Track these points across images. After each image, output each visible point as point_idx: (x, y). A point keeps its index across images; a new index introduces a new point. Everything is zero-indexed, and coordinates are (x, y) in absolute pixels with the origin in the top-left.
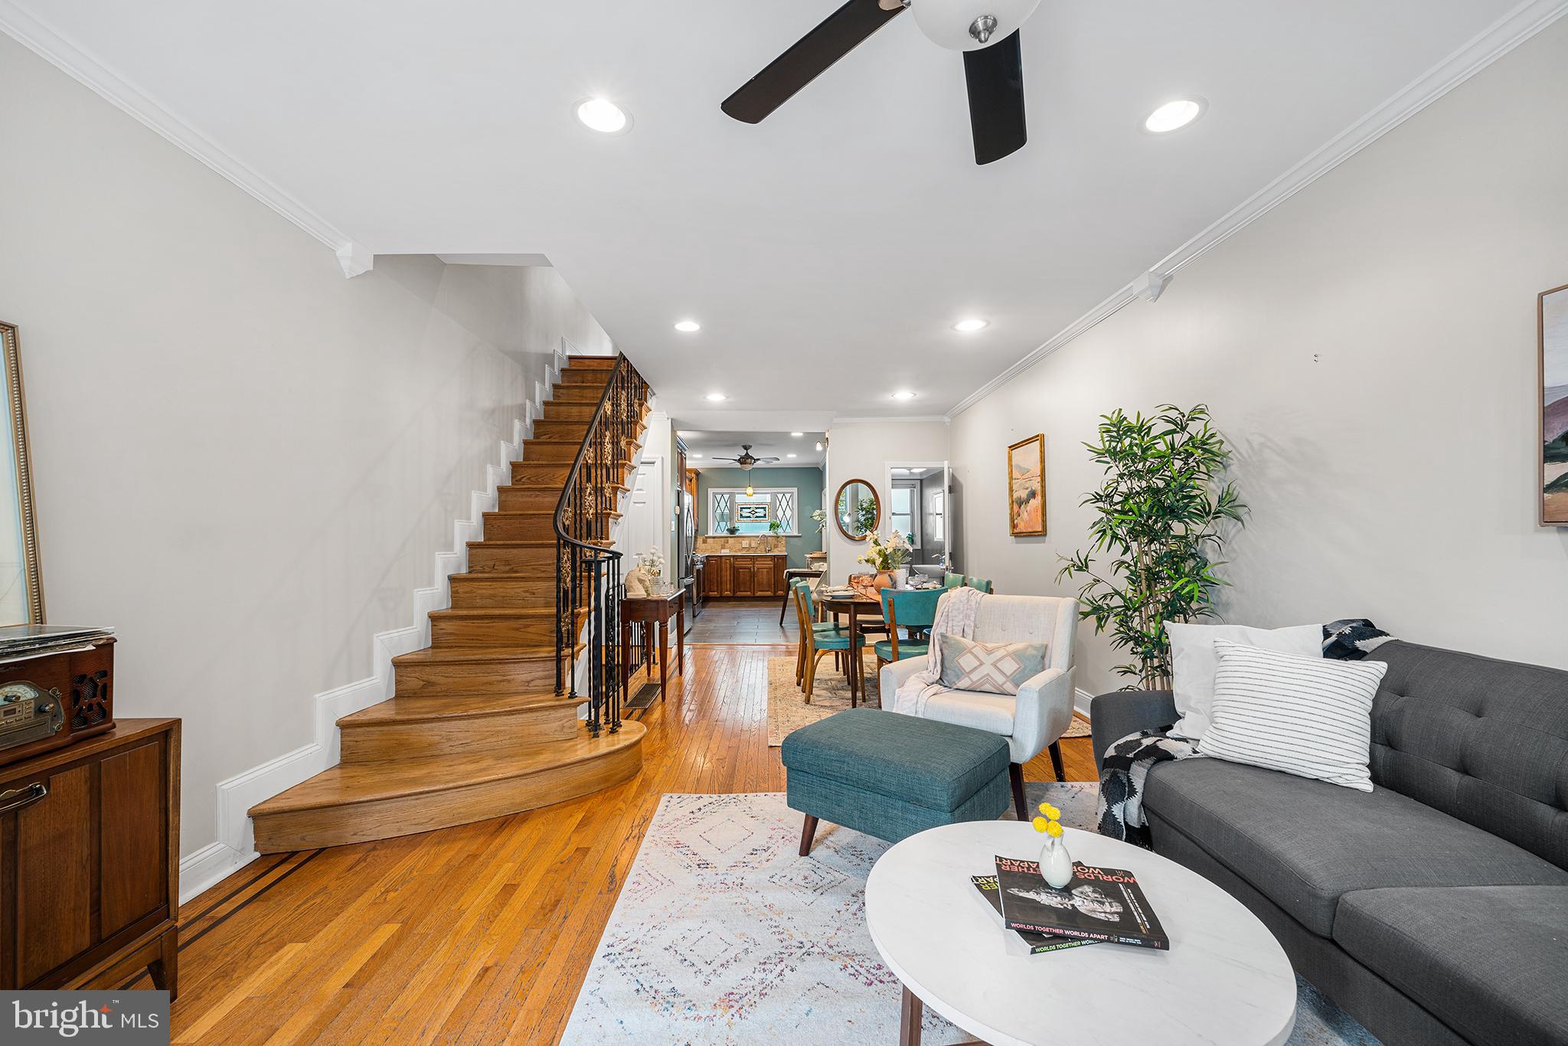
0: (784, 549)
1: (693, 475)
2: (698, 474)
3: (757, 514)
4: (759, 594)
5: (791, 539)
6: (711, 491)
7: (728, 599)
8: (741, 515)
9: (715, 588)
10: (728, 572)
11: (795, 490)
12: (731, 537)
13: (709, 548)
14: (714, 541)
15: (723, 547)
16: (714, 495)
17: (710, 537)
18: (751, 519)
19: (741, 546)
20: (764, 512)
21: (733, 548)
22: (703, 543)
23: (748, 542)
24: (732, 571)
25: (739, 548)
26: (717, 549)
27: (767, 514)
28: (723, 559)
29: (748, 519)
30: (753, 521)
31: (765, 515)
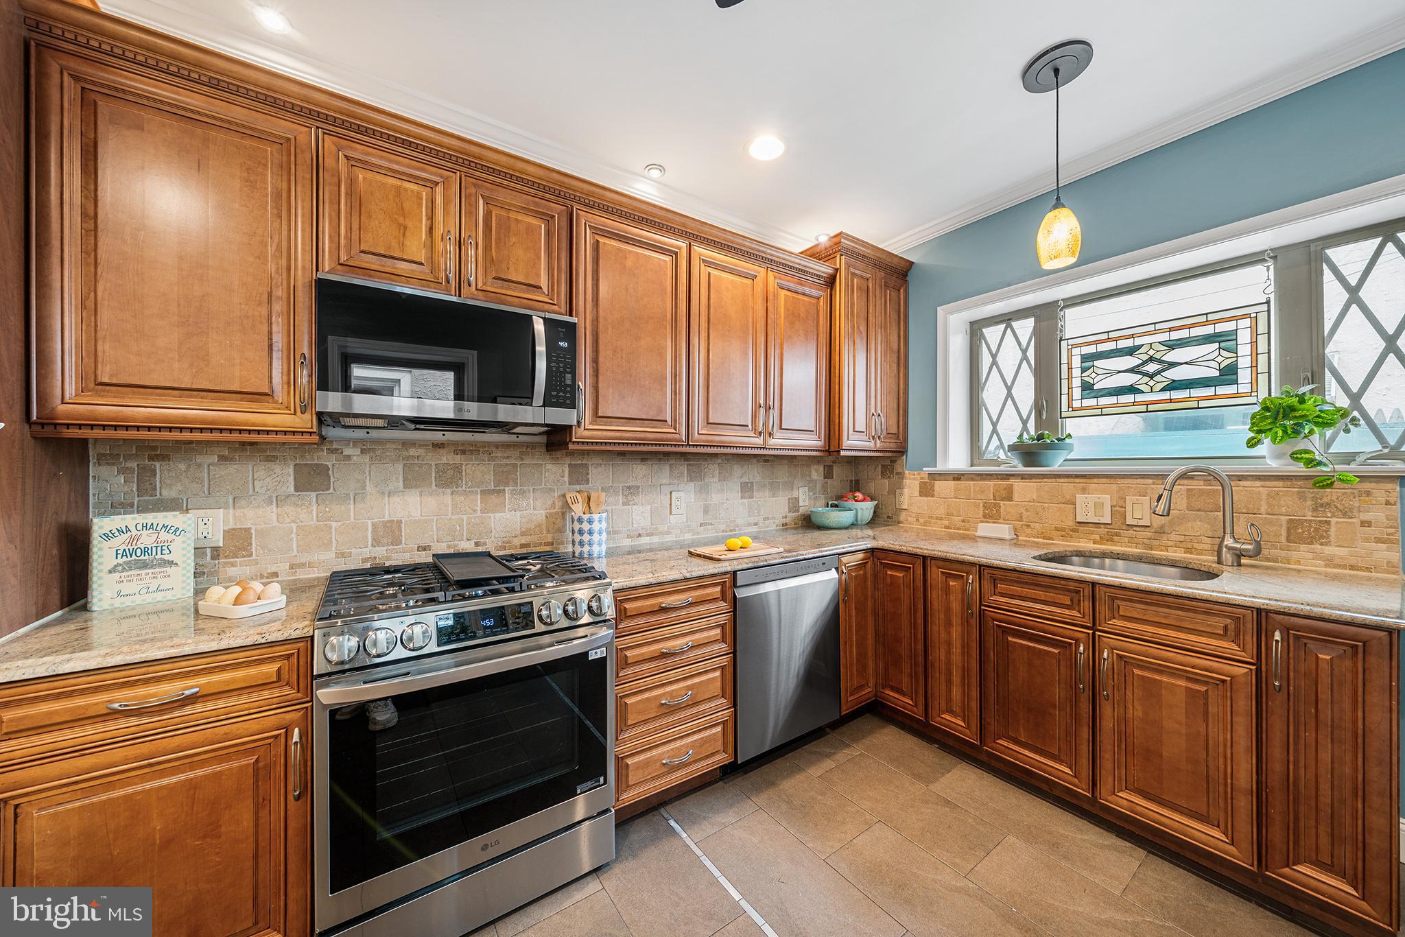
1: (841, 262)
2: (895, 271)
3: (1179, 374)
4: (1125, 801)
6: (954, 319)
8: (1087, 388)
9: (905, 680)
12: (1023, 477)
13: (941, 511)
14: (957, 490)
15: (991, 515)
16: (976, 330)
17: (943, 476)
18: (1140, 398)
19: (1071, 517)
20: (1220, 359)
21: (1028, 526)
22: (920, 495)
23: (1107, 500)
24: (975, 634)
25: (1056, 529)
26: (963, 521)
27: (1245, 362)
28: (934, 569)
29: (1129, 398)
30: (1151, 407)
31: (1229, 374)
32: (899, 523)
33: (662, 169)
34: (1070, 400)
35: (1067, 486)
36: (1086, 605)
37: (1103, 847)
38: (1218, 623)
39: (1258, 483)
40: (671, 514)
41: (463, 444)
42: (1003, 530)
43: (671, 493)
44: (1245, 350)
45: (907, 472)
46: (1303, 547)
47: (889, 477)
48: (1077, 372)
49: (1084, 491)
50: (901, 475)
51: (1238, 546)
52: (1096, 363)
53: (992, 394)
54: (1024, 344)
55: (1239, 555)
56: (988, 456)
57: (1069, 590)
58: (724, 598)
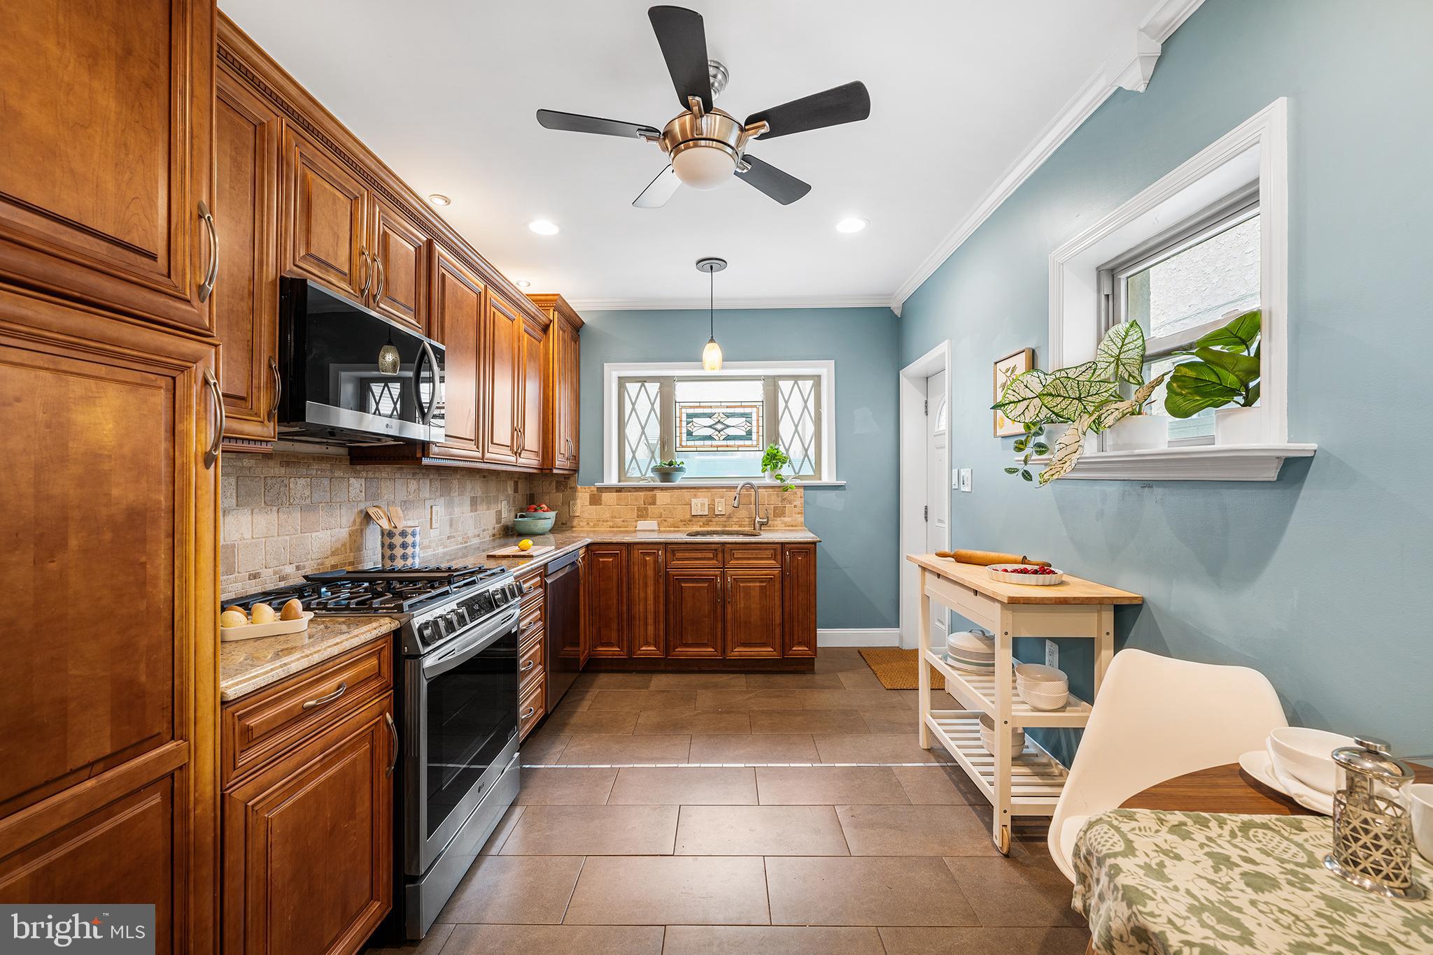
0: (801, 519)
1: (553, 315)
2: (575, 327)
3: (730, 431)
4: (739, 652)
5: (819, 493)
6: (612, 373)
7: (650, 667)
8: (689, 434)
9: (614, 635)
10: (650, 590)
11: (826, 370)
12: (662, 489)
13: (607, 515)
14: (619, 499)
15: (642, 514)
16: (622, 381)
17: (608, 489)
18: (714, 443)
19: (689, 513)
20: (746, 426)
21: (666, 520)
22: (590, 504)
23: (706, 501)
24: (662, 587)
25: (681, 521)
26: (623, 521)
27: (754, 430)
28: (636, 551)
29: (708, 443)
30: (719, 449)
31: (749, 433)
32: (572, 527)
33: (448, 201)
34: (681, 440)
35: (685, 493)
36: (720, 555)
37: (731, 679)
38: (769, 553)
39: (764, 490)
40: (431, 528)
41: (288, 455)
42: (651, 524)
43: (431, 507)
44: (754, 423)
45: (579, 487)
46: (778, 519)
47: (563, 491)
48: (684, 424)
49: (695, 496)
50: (574, 489)
51: (761, 520)
52: (694, 419)
53: (632, 431)
54: (652, 400)
55: (762, 524)
56: (629, 475)
57: (712, 550)
58: (540, 586)
